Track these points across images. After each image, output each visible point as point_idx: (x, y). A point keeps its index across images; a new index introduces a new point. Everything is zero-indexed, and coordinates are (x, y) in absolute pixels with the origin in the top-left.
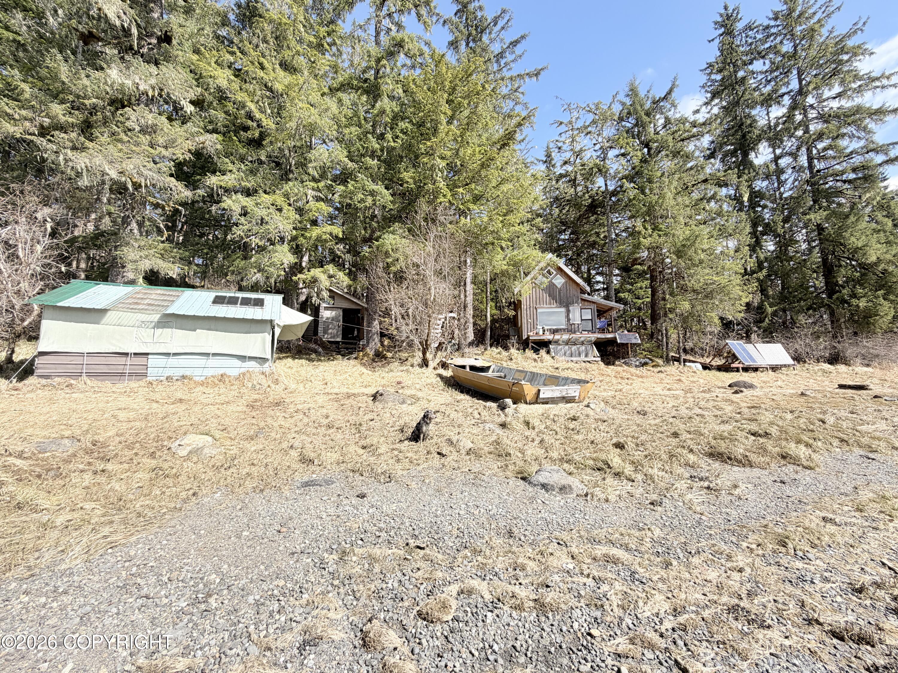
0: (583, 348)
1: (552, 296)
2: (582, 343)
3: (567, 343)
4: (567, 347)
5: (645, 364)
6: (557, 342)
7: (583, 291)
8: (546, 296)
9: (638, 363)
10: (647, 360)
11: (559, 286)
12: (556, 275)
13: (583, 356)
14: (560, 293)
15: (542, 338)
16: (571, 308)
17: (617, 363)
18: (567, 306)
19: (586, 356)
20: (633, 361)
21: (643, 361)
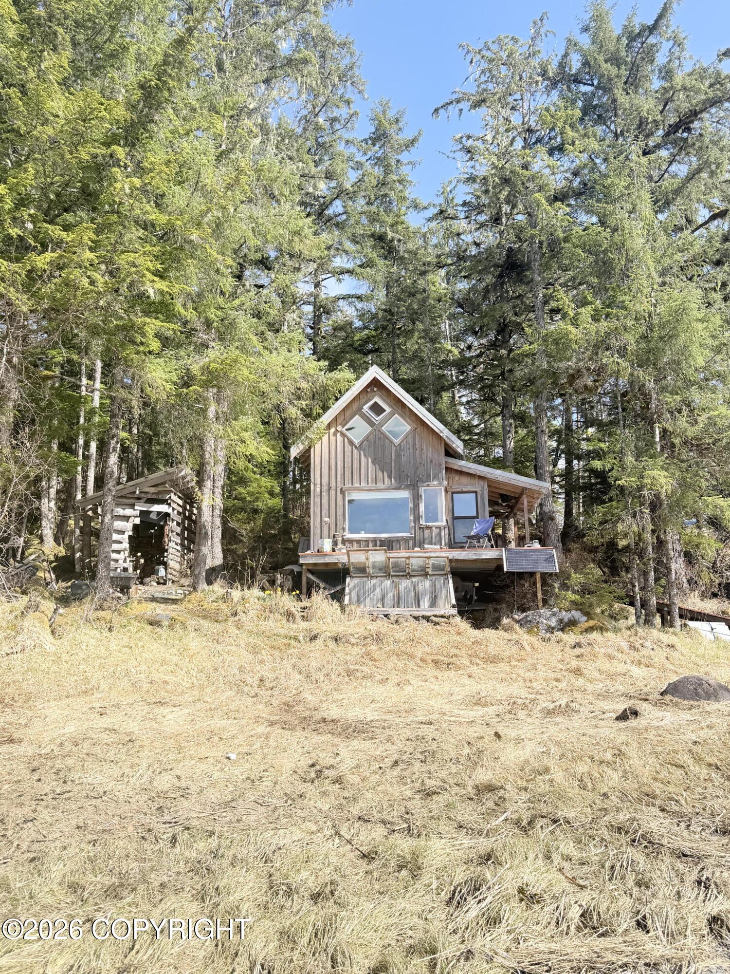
0: (427, 584)
1: (381, 463)
2: (424, 573)
3: (387, 571)
4: (388, 583)
5: (573, 623)
6: (362, 570)
7: (450, 453)
8: (367, 464)
9: (553, 622)
10: (576, 614)
11: (397, 441)
12: (391, 415)
13: (425, 603)
14: (398, 455)
15: (327, 560)
16: (422, 490)
17: (505, 621)
18: (414, 487)
19: (433, 603)
20: (546, 616)
21: (566, 616)
